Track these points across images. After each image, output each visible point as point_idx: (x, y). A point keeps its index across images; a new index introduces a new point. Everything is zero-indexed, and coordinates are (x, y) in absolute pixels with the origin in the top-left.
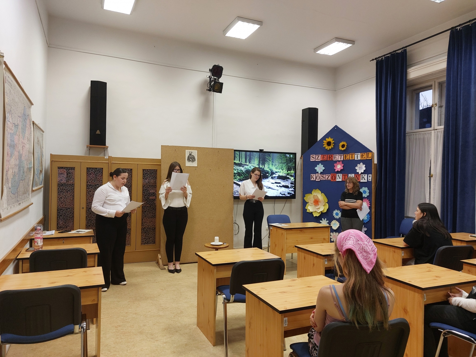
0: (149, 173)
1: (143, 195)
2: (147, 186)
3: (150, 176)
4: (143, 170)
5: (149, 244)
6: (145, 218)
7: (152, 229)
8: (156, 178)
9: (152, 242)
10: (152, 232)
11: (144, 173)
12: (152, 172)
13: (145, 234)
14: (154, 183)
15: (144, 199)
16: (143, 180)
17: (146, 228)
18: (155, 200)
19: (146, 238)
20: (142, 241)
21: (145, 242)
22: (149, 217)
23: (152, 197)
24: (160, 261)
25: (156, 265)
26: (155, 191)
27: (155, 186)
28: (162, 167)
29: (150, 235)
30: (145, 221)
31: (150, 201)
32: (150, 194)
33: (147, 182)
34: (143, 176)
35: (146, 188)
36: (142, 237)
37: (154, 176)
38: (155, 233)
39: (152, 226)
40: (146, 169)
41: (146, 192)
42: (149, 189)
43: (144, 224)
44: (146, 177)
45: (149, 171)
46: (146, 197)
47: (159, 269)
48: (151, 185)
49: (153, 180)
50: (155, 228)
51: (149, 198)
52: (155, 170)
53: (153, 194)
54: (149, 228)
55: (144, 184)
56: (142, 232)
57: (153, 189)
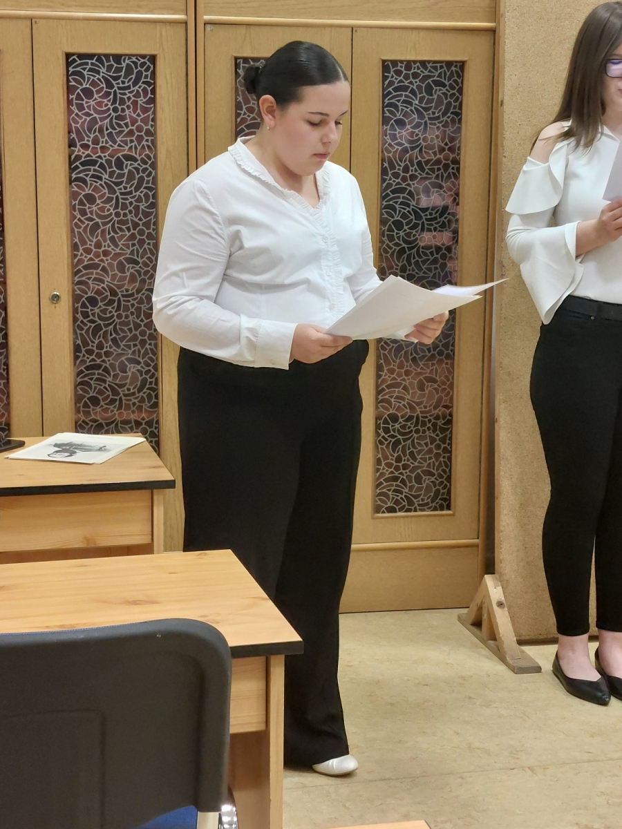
0: (417, 82)
2: (406, 170)
3: (421, 100)
4: (386, 66)
5: (415, 511)
6: (393, 363)
7: (435, 425)
8: (458, 114)
9: (432, 502)
10: (433, 440)
11: (391, 83)
12: (435, 78)
13: (396, 455)
14: (447, 147)
15: (388, 245)
16: (385, 128)
17: (401, 420)
18: (452, 255)
19: (401, 473)
20: (378, 491)
21: (393, 498)
22: (418, 354)
23: (434, 233)
24: (503, 622)
25: (467, 633)
26: (449, 201)
27: (450, 170)
28: (507, 41)
29: (420, 458)
30: (394, 376)
31: (424, 262)
32: (424, 219)
33: (407, 145)
34: (386, 101)
35: (397, 181)
36: (378, 470)
37: (449, 104)
38: (451, 452)
39: (435, 408)
40: (402, 62)
41: (402, 203)
42: (416, 185)
43: (391, 397)
44: (400, 108)
45: (416, 70)
46: (398, 238)
47: (500, 668)
48: (427, 162)
49: (442, 128)
50: (448, 417)
51: (418, 243)
52: (456, 66)
53: (438, 214)
54: (418, 416)
55: (389, 157)
56: (380, 441)
57: (441, 187)
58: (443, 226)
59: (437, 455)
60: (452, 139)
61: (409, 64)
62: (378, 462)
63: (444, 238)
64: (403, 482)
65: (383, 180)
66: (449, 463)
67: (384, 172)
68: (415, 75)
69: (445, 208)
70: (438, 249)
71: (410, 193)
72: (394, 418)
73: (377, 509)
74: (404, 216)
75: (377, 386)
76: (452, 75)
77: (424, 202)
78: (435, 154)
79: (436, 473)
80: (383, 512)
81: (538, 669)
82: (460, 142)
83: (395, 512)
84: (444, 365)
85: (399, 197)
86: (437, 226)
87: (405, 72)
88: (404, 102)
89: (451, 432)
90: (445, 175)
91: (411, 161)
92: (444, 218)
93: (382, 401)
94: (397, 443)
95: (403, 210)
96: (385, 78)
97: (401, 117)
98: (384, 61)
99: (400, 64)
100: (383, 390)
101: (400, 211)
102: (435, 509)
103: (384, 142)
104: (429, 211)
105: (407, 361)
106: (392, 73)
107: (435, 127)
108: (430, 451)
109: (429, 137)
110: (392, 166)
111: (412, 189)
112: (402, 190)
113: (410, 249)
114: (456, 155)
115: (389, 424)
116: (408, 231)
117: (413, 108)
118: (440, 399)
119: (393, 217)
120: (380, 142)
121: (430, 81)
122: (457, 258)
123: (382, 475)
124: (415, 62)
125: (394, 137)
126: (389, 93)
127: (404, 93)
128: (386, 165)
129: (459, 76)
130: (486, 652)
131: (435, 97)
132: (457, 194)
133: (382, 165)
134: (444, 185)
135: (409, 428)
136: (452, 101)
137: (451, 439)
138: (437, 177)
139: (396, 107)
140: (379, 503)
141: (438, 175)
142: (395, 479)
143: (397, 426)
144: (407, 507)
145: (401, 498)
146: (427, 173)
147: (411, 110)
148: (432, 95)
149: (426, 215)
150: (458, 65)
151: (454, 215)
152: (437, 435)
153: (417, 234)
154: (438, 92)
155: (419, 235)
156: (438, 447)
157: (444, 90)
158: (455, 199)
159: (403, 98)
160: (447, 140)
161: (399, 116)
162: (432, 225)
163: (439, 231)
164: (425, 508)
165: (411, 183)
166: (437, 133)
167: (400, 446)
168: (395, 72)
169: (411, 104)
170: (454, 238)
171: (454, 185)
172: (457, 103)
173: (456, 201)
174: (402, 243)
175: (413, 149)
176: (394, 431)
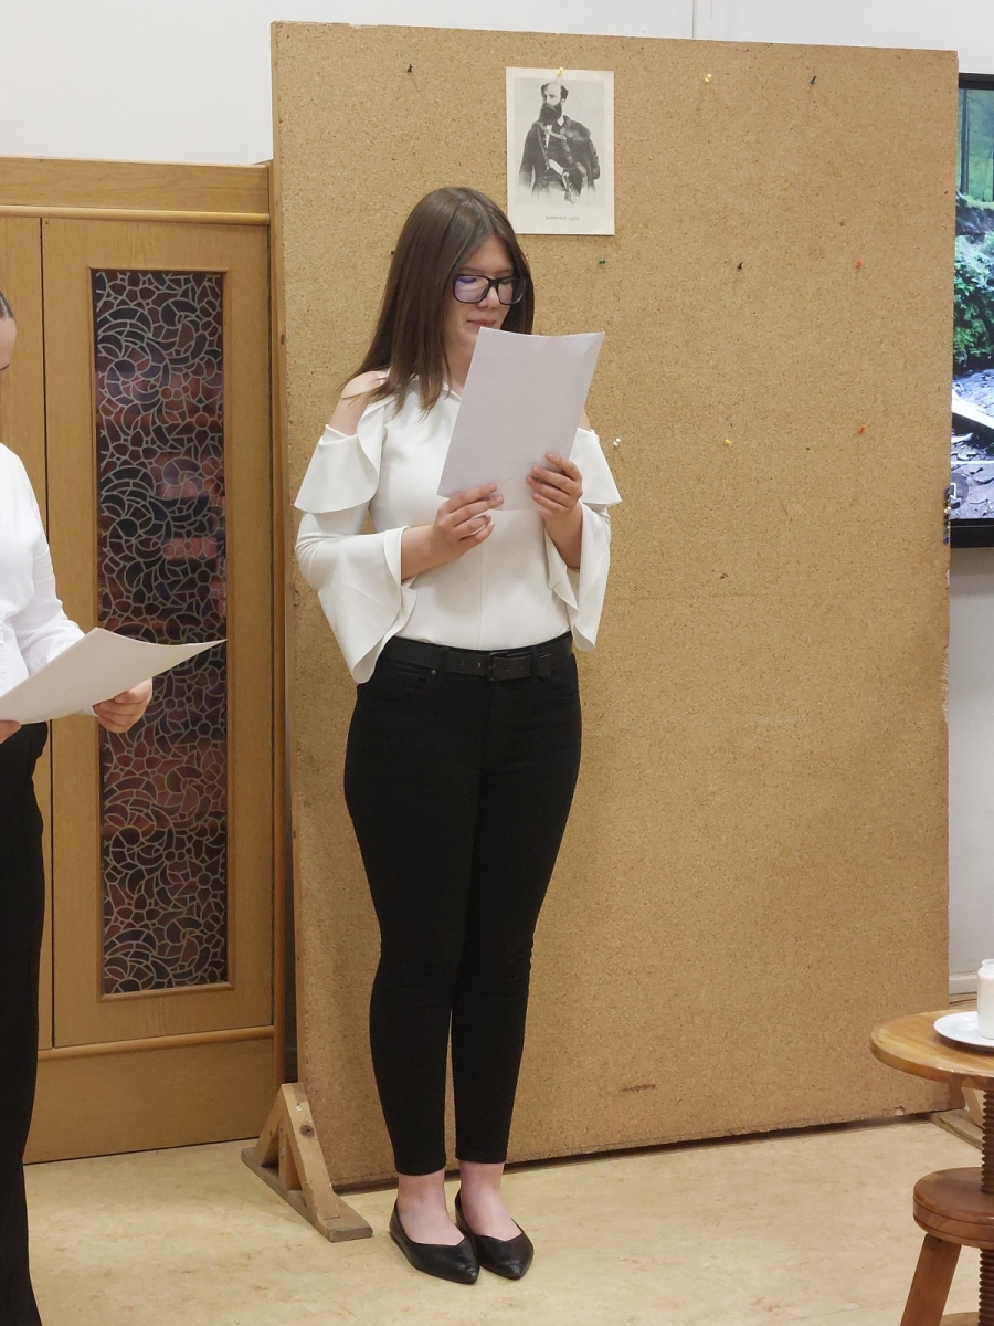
0: (148, 304)
1: (103, 523)
2: (137, 440)
3: (157, 332)
4: (98, 279)
5: (170, 985)
6: (126, 748)
7: (198, 844)
8: (217, 354)
9: (197, 969)
10: (195, 869)
11: (107, 305)
12: (178, 298)
13: (135, 897)
14: (201, 406)
15: (112, 560)
16: (101, 375)
17: (142, 839)
18: (218, 573)
19: (146, 926)
20: (108, 957)
21: (133, 967)
22: (168, 732)
23: (187, 540)
24: (311, 1157)
25: (255, 1180)
26: (209, 490)
27: (208, 441)
28: (286, 243)
29: (177, 900)
30: (130, 768)
31: (173, 585)
32: (169, 519)
33: (136, 402)
34: (101, 333)
35: (123, 458)
36: (107, 922)
37: (202, 339)
38: (225, 887)
39: (198, 817)
40: (123, 272)
41: (132, 493)
42: (154, 465)
43: (126, 802)
44: (124, 344)
45: (147, 285)
46: (129, 548)
47: (308, 1234)
48: (171, 429)
49: (192, 376)
50: (219, 831)
51: (161, 557)
52: (210, 280)
53: (191, 510)
54: (170, 832)
55: (108, 422)
56: (109, 875)
57: (195, 468)
58: (201, 528)
59: (204, 894)
60: (209, 394)
61: (135, 276)
62: (107, 909)
63: (204, 547)
64: (149, 939)
65: (100, 458)
66: (222, 906)
67: (101, 444)
68: (146, 294)
69: (203, 501)
70: (195, 565)
71: (146, 478)
72: (132, 837)
73: (107, 987)
74: (137, 513)
75: (102, 785)
76: (204, 294)
77: (169, 492)
78: (183, 416)
79: (203, 923)
80: (117, 991)
81: (367, 1232)
82: (222, 398)
83: (136, 988)
84: (211, 748)
85: (127, 484)
86: (191, 528)
87: (128, 288)
88: (130, 334)
89: (225, 856)
90: (201, 450)
91: (145, 427)
92: (203, 516)
93: (111, 809)
94: (138, 876)
95: (135, 505)
96: (96, 298)
97: (126, 358)
98: (94, 272)
99: (120, 276)
100: (112, 791)
101: (130, 506)
102: (202, 981)
103: (100, 397)
104: (178, 505)
105: (151, 744)
106: (108, 289)
107: (181, 374)
108: (192, 887)
109: (173, 391)
110: (115, 437)
111: (148, 471)
112: (133, 473)
113: (149, 565)
114: (216, 418)
115: (124, 847)
116: (145, 536)
117: (144, 345)
118: (206, 802)
119: (119, 516)
120: (94, 399)
121: (170, 302)
122: (225, 579)
123: (114, 929)
124: (145, 273)
125: (115, 390)
126: (105, 321)
127: (129, 321)
128: (104, 433)
129: (215, 295)
130: (286, 1210)
131: (179, 327)
132: (222, 479)
133: (98, 433)
134: (200, 465)
135: (157, 850)
136: (206, 333)
137: (224, 865)
138: (188, 452)
139: (117, 343)
140: (111, 976)
141: (189, 450)
142: (136, 935)
143: (136, 848)
144: (156, 980)
145: (146, 966)
146: (172, 447)
147: (142, 348)
148: (174, 325)
149: (173, 512)
150: (214, 277)
151: (218, 511)
152: (203, 861)
153: (160, 542)
154: (183, 319)
155: (163, 544)
156: (204, 880)
157: (193, 317)
158: (217, 487)
159: (128, 328)
160: (201, 394)
161: (122, 357)
162: (182, 527)
163: (196, 536)
164: (186, 979)
165: (146, 461)
166: (184, 384)
167: (143, 882)
168: (113, 287)
169: (141, 338)
170: (219, 547)
171: (215, 464)
172: (215, 338)
173: (219, 490)
174: (135, 556)
175: (147, 408)
176: (132, 856)
